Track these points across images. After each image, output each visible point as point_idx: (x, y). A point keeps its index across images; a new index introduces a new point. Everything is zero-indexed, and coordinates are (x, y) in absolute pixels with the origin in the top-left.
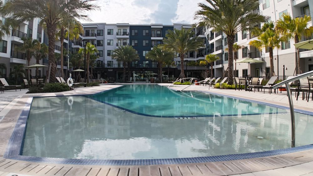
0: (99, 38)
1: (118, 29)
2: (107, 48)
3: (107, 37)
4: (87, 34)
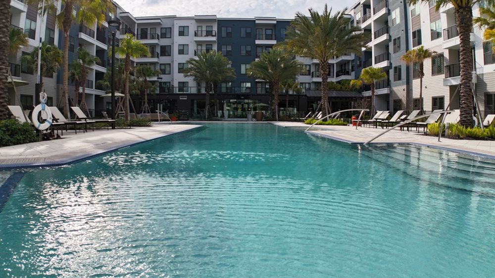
0: (164, 42)
2: (178, 59)
3: (178, 41)
4: (144, 35)
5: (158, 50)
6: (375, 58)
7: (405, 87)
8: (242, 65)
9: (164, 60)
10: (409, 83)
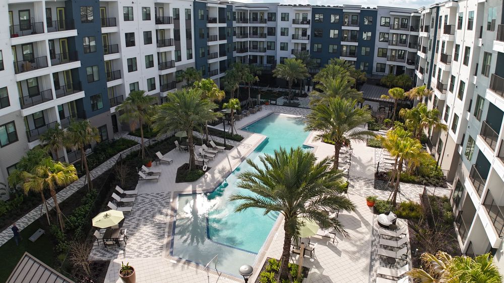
0: (270, 24)
1: (296, 14)
2: (280, 39)
3: (280, 24)
4: (255, 19)
5: (266, 31)
8: (330, 46)
9: (270, 38)
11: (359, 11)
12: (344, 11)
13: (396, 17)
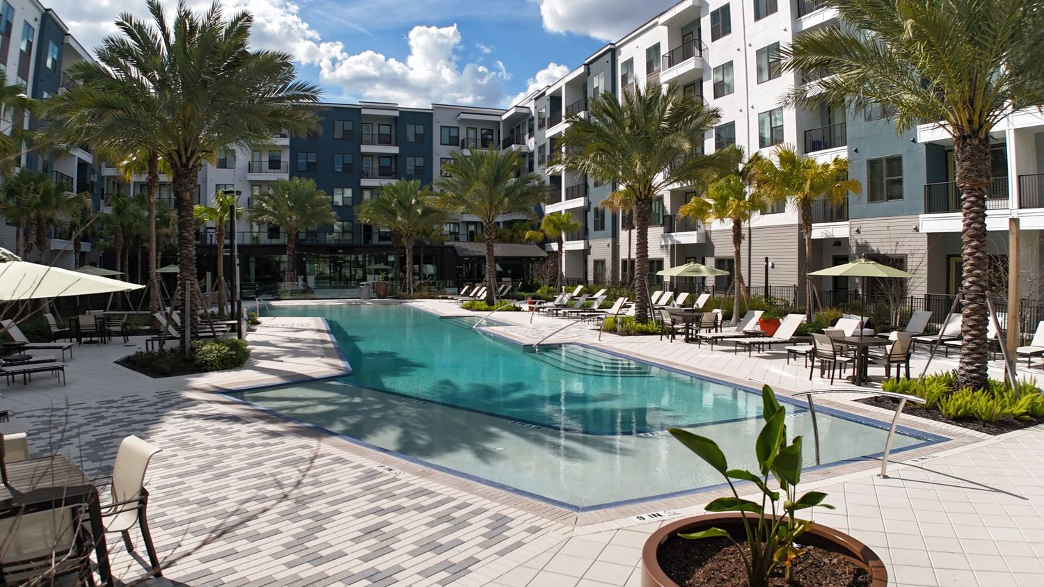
2: (215, 176)
6: (567, 190)
7: (609, 241)
8: (336, 191)
10: (615, 236)
11: (396, 114)
12: (364, 112)
13: (471, 125)
